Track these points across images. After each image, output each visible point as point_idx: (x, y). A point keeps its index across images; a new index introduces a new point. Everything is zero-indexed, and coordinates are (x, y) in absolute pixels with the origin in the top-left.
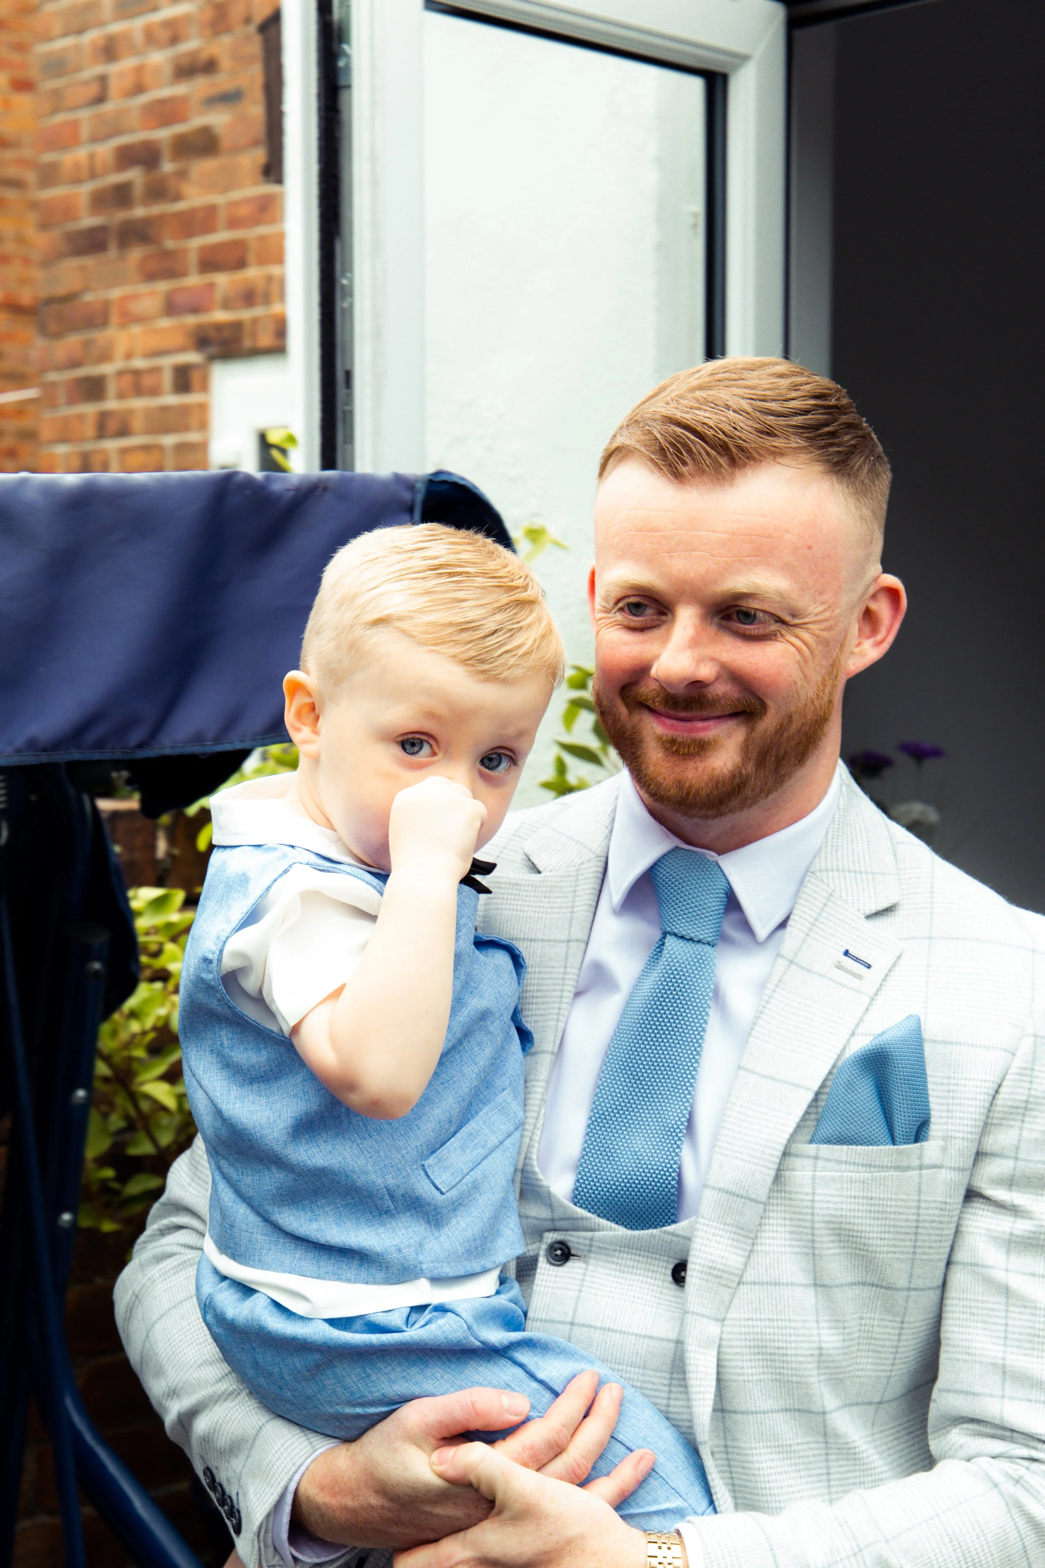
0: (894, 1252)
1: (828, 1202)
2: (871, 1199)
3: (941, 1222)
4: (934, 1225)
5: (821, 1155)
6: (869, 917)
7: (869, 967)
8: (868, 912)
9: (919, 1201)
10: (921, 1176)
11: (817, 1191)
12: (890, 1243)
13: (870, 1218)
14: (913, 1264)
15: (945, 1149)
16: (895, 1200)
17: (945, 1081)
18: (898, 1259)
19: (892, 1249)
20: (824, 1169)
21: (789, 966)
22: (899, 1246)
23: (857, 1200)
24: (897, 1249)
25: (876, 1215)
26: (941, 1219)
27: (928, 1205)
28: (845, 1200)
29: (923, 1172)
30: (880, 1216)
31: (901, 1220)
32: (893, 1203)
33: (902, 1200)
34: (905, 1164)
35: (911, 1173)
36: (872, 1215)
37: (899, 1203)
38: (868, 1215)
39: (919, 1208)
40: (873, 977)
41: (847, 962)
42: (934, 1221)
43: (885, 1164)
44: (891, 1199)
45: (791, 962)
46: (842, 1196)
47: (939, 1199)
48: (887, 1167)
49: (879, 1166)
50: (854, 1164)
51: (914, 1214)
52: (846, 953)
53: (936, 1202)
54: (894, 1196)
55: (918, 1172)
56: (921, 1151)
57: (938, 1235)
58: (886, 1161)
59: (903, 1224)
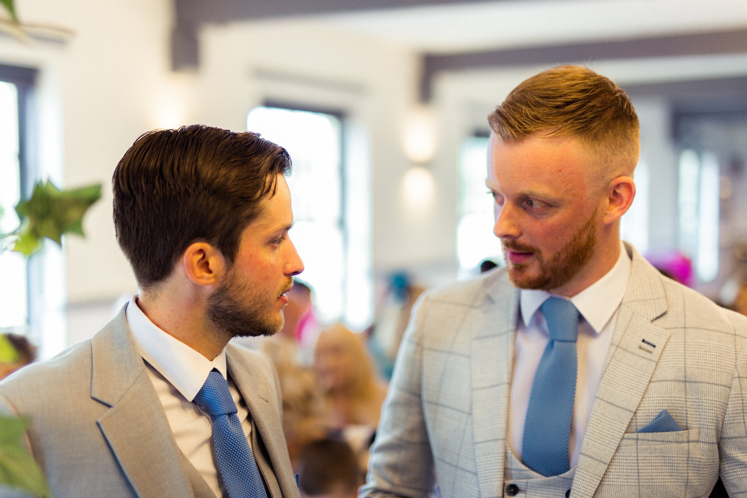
0: (678, 482)
1: (645, 460)
2: (665, 457)
3: (699, 468)
4: (695, 468)
5: (639, 438)
6: (652, 321)
7: (654, 346)
8: (652, 319)
9: (688, 457)
10: (689, 446)
11: (639, 455)
12: (675, 477)
13: (665, 466)
14: (686, 487)
15: (699, 433)
16: (677, 457)
17: (697, 401)
18: (680, 485)
19: (677, 480)
20: (642, 444)
21: (617, 349)
22: (680, 479)
23: (658, 458)
24: (679, 481)
25: (668, 464)
26: (699, 466)
27: (693, 459)
28: (652, 458)
29: (690, 444)
30: (670, 465)
31: (680, 467)
32: (676, 459)
33: (680, 457)
34: (680, 440)
35: (684, 444)
36: (666, 465)
37: (678, 459)
38: (664, 464)
39: (688, 460)
40: (657, 351)
41: (644, 345)
42: (695, 467)
43: (671, 440)
44: (675, 457)
45: (618, 347)
46: (651, 456)
47: (698, 457)
48: (671, 442)
49: (668, 442)
50: (656, 441)
51: (686, 464)
52: (643, 341)
53: (696, 458)
54: (676, 455)
55: (687, 444)
56: (689, 433)
57: (697, 473)
58: (671, 439)
59: (681, 468)
